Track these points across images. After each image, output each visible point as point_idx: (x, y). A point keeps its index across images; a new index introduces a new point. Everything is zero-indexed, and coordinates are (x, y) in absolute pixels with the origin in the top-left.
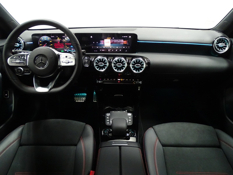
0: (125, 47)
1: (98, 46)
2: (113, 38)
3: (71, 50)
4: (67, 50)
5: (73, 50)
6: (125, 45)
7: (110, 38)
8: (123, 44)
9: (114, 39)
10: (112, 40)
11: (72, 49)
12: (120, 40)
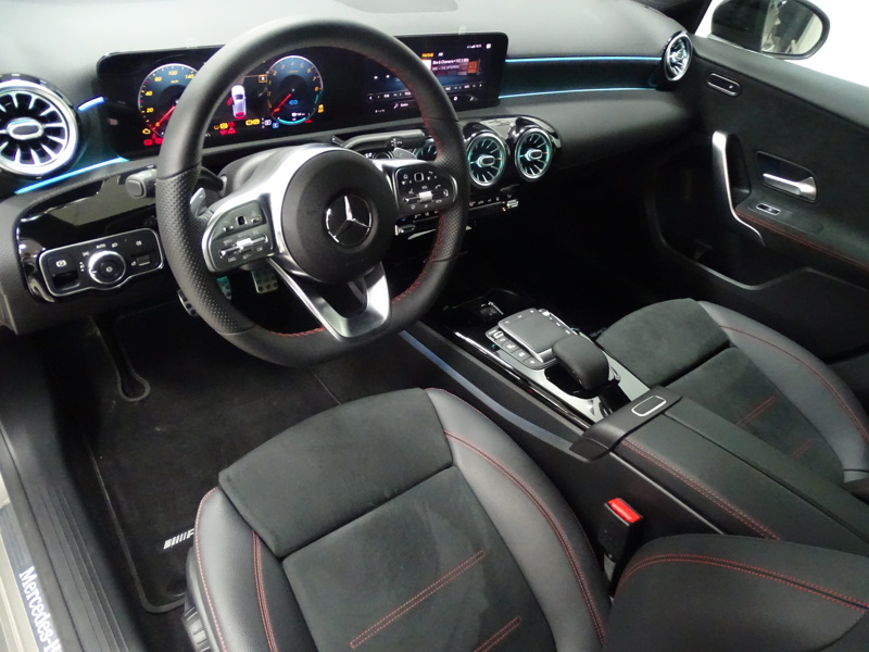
0: (471, 86)
1: (386, 91)
2: (441, 54)
3: (290, 119)
4: (273, 121)
5: (298, 118)
6: (471, 78)
7: (432, 55)
8: (465, 73)
9: (441, 58)
10: (435, 63)
11: (294, 115)
12: (458, 61)
